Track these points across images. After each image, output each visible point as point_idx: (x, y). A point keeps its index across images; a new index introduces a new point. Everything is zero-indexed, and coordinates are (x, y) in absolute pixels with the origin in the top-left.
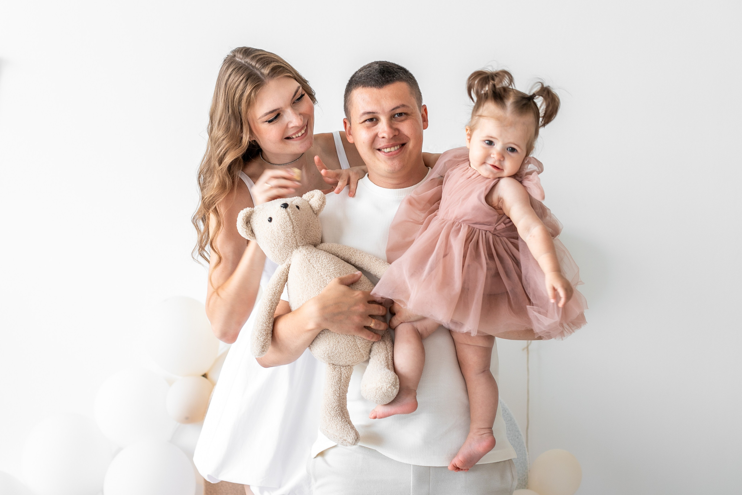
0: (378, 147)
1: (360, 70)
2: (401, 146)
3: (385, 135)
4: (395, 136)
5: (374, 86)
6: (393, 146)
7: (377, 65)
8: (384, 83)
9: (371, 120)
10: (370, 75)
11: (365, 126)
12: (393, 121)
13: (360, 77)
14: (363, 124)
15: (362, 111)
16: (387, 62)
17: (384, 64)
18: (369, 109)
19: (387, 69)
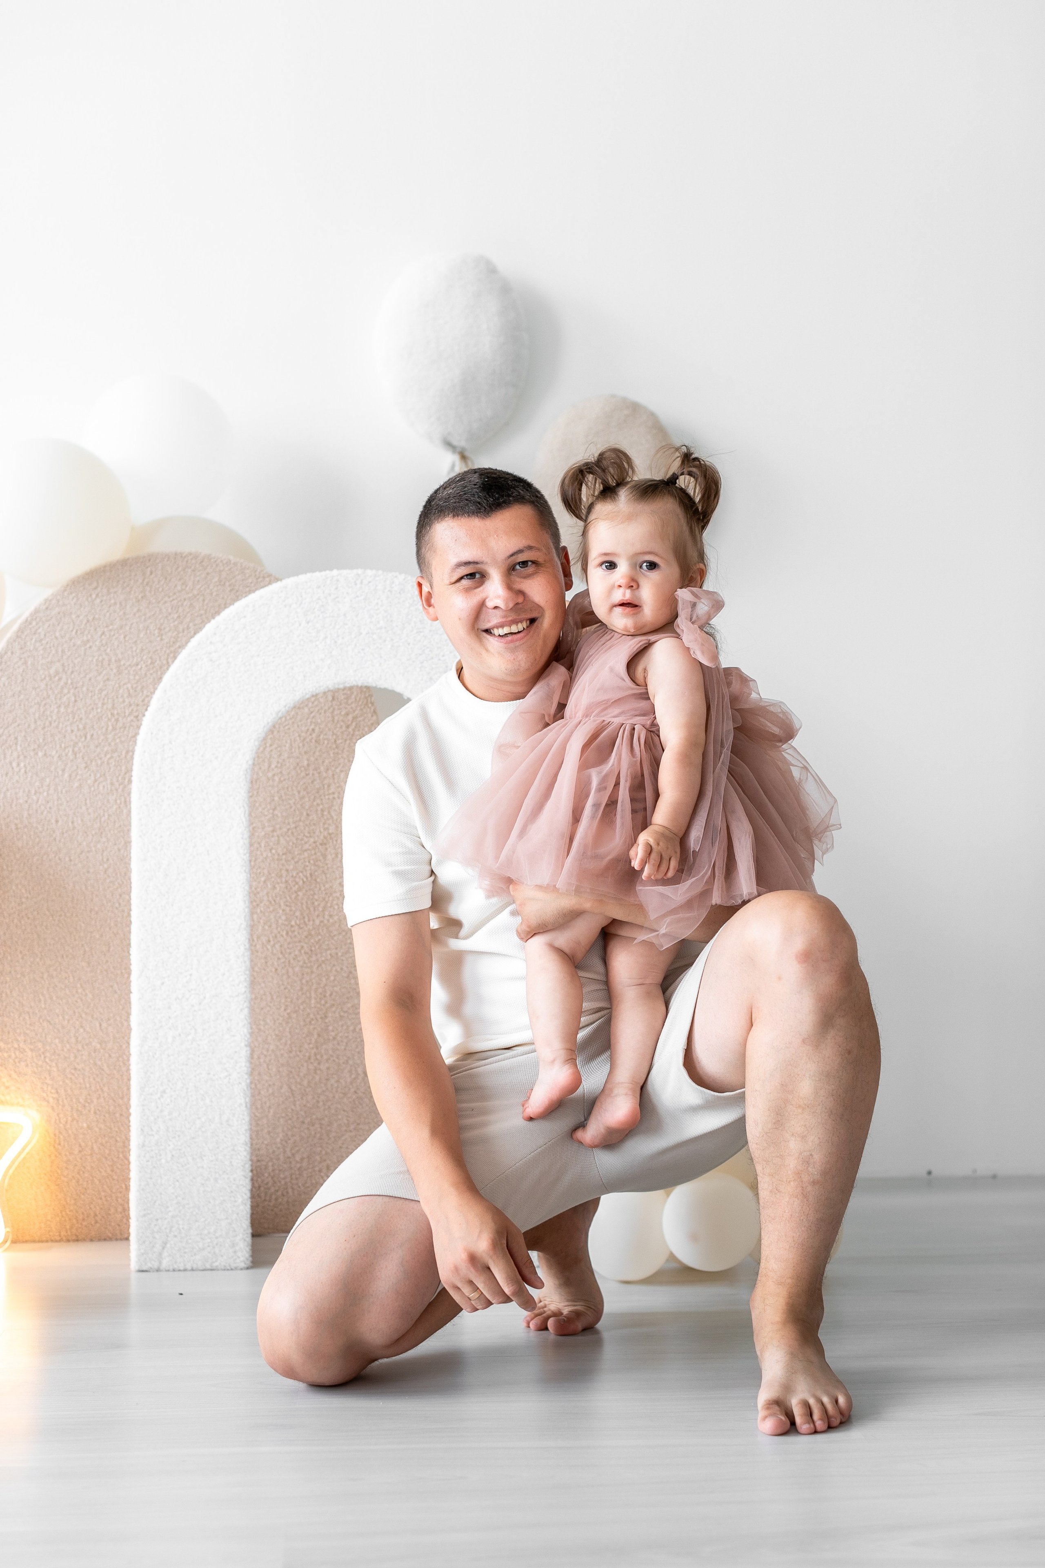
0: (487, 626)
1: (444, 487)
2: (528, 622)
3: (500, 603)
4: (517, 604)
5: (473, 513)
6: (515, 622)
7: (476, 475)
8: (492, 508)
9: (471, 576)
10: (465, 494)
11: (461, 588)
12: (512, 577)
13: (446, 499)
14: (458, 584)
15: (454, 560)
16: (492, 469)
17: (487, 473)
18: (467, 555)
19: (495, 482)
